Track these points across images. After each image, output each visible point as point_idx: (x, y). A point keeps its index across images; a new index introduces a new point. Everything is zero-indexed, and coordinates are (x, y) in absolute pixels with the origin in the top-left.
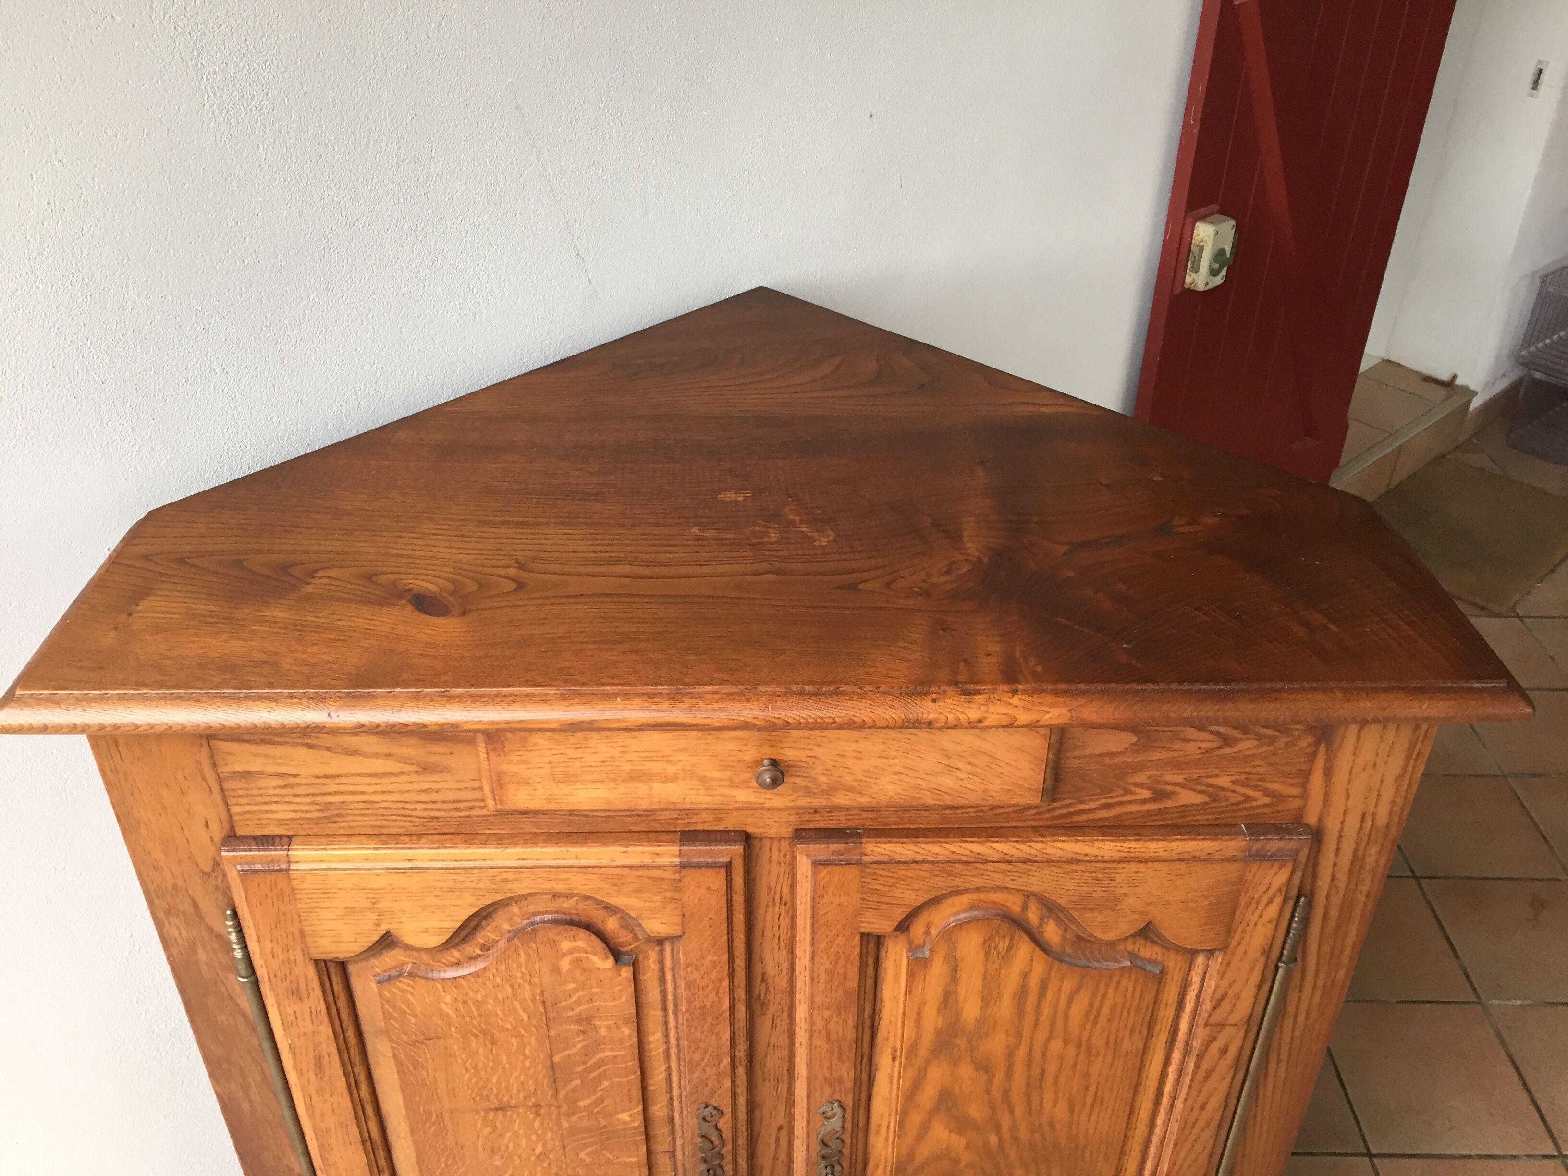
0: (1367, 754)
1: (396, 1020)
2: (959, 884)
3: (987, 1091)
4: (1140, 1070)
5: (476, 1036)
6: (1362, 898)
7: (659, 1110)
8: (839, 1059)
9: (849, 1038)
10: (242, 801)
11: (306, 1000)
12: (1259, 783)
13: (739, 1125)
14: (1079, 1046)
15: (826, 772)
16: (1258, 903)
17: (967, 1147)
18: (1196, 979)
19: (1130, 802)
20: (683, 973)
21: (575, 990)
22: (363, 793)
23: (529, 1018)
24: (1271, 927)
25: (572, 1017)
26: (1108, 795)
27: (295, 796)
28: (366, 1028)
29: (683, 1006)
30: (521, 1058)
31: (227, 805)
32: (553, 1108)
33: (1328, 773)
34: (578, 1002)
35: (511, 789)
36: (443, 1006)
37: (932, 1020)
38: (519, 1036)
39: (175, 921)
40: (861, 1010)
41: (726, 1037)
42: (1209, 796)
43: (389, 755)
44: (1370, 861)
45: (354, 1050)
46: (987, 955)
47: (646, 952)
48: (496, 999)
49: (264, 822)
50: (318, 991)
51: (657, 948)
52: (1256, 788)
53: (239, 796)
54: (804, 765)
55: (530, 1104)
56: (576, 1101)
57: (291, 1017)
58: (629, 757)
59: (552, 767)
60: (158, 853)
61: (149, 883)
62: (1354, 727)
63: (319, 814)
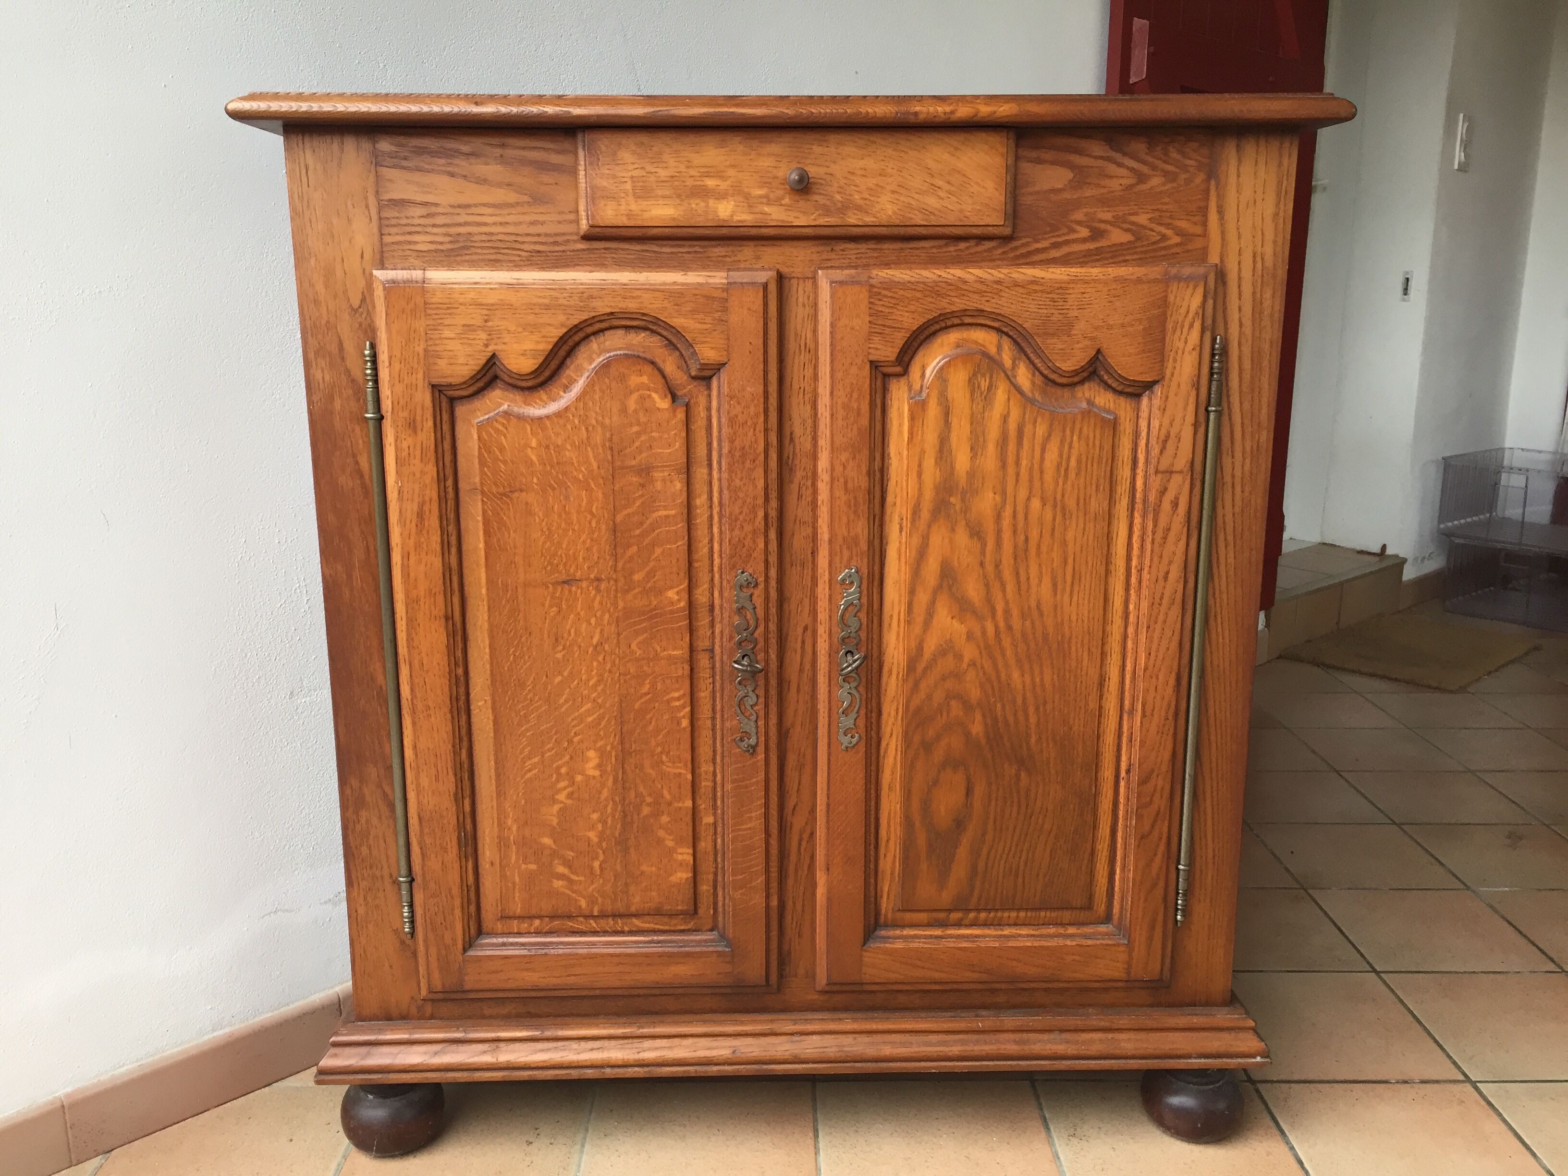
0: (1247, 193)
1: (489, 467)
2: (947, 306)
3: (982, 564)
4: (1109, 537)
5: (554, 489)
6: (1266, 347)
7: (701, 596)
8: (855, 512)
9: (863, 487)
10: (393, 230)
11: (419, 432)
12: (1169, 221)
13: (770, 605)
14: (1055, 506)
15: (840, 190)
16: (1182, 327)
17: (970, 636)
18: (1143, 424)
19: (1074, 241)
20: (727, 406)
21: (639, 434)
22: (485, 224)
23: (599, 468)
24: (1195, 354)
25: (634, 466)
26: (1056, 233)
27: (434, 226)
28: (462, 485)
29: (725, 451)
30: (589, 517)
31: (382, 235)
32: (612, 582)
33: (1221, 211)
34: (640, 450)
35: (602, 203)
36: (529, 451)
37: (931, 473)
38: (588, 489)
39: (322, 363)
40: (872, 459)
41: (761, 484)
42: (1133, 235)
43: (509, 185)
44: (1267, 303)
45: (451, 503)
46: (972, 395)
47: (697, 396)
48: (573, 444)
49: (408, 253)
50: (430, 423)
51: (706, 392)
52: (1168, 226)
53: (392, 226)
54: (823, 182)
55: (592, 576)
56: (632, 573)
57: (405, 454)
58: (693, 172)
59: (633, 182)
60: (320, 287)
61: (307, 318)
62: (1233, 162)
63: (449, 246)
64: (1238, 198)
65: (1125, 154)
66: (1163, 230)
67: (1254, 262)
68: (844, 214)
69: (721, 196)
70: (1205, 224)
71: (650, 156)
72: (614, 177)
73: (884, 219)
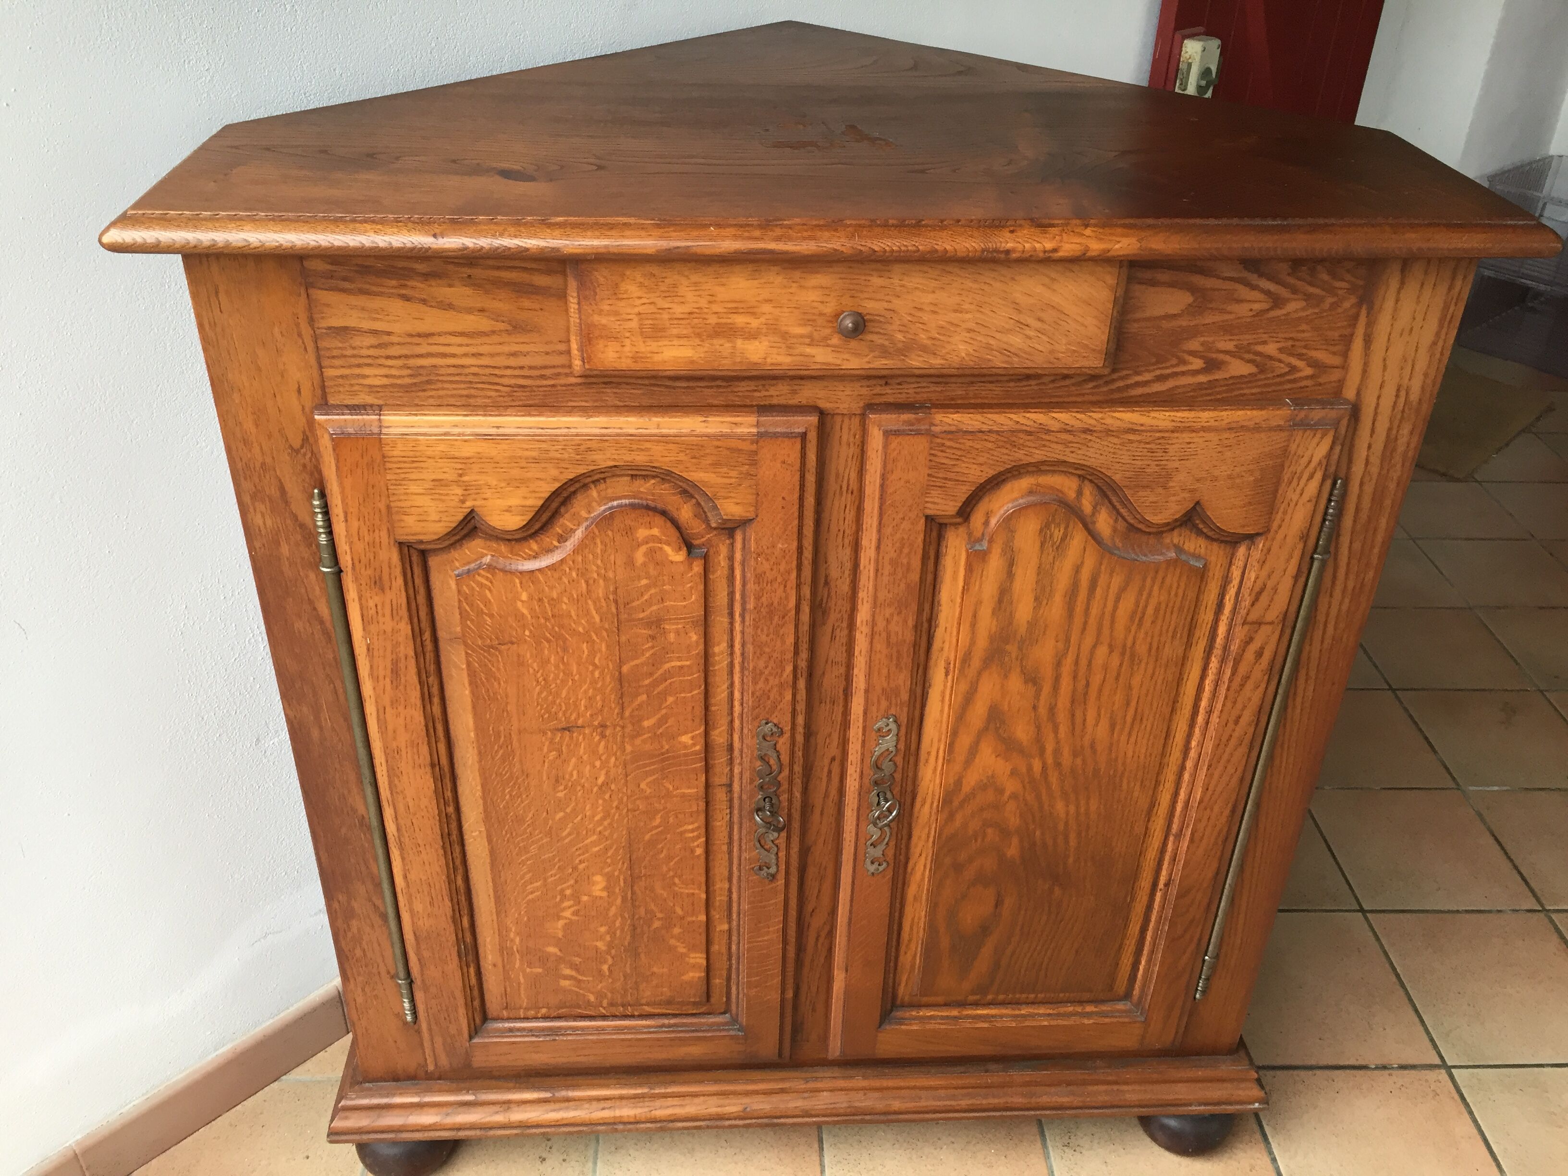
0: (1404, 320)
1: (472, 621)
2: (1023, 457)
3: (1035, 708)
4: (1180, 680)
5: (549, 641)
6: (1392, 486)
7: (719, 736)
8: (897, 665)
9: (908, 642)
10: (336, 362)
11: (387, 591)
12: (1304, 351)
13: (796, 749)
14: (1123, 654)
15: (902, 328)
16: (1299, 479)
17: (1014, 773)
18: (1236, 573)
19: (1183, 373)
20: (752, 563)
21: (648, 587)
22: (454, 356)
23: (601, 620)
24: (1310, 506)
25: (642, 619)
26: (1164, 365)
28: (442, 634)
29: (750, 606)
30: (591, 668)
31: (321, 367)
32: (618, 729)
33: (1368, 340)
34: (649, 603)
35: (601, 344)
36: (519, 604)
37: (987, 622)
38: (590, 642)
39: (261, 507)
40: (920, 611)
41: (790, 640)
42: (1257, 366)
43: (482, 310)
44: (1403, 441)
45: (430, 656)
46: (1042, 545)
47: (718, 545)
48: (571, 598)
49: (356, 388)
50: (400, 581)
51: (728, 542)
52: (1300, 356)
53: (333, 357)
54: (882, 319)
55: (596, 723)
56: (641, 720)
57: (372, 612)
58: (716, 308)
59: (641, 319)
60: (249, 425)
61: (238, 460)
62: (1394, 284)
63: (408, 381)
64: (1392, 325)
65: (1261, 275)
66: (1294, 361)
67: (1397, 396)
68: (906, 356)
69: (752, 335)
70: (1345, 355)
71: (663, 289)
72: (616, 313)
73: (955, 361)
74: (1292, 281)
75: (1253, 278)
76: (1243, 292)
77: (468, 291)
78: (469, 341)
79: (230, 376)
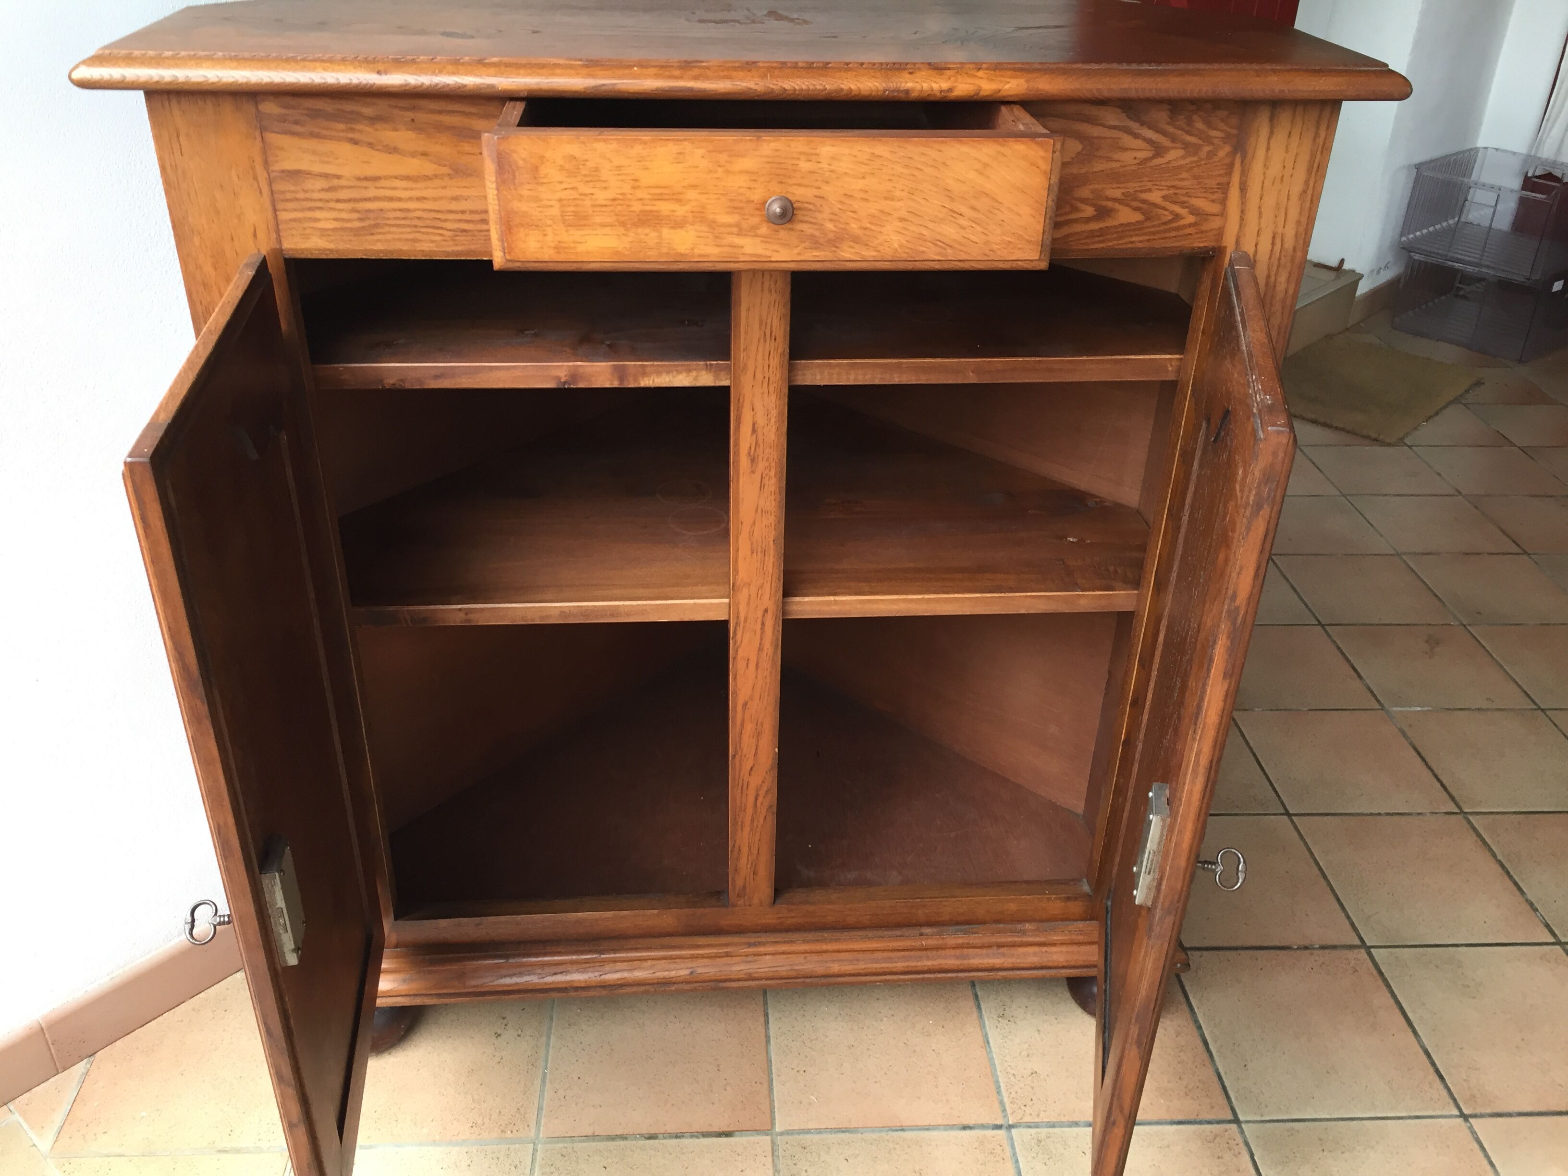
0: (1275, 168)
10: (290, 205)
12: (1185, 199)
19: (1076, 221)
22: (399, 199)
27: (338, 201)
31: (275, 210)
33: (1243, 189)
42: (1143, 214)
43: (424, 154)
44: (1280, 290)
52: (1183, 204)
62: (1264, 131)
64: (1264, 174)
65: (1143, 124)
66: (1177, 209)
67: (1273, 244)
68: (837, 247)
69: (678, 224)
70: (1223, 202)
74: (1171, 129)
75: (1135, 126)
76: (1127, 140)
77: (411, 135)
78: (414, 185)
79: (190, 219)
